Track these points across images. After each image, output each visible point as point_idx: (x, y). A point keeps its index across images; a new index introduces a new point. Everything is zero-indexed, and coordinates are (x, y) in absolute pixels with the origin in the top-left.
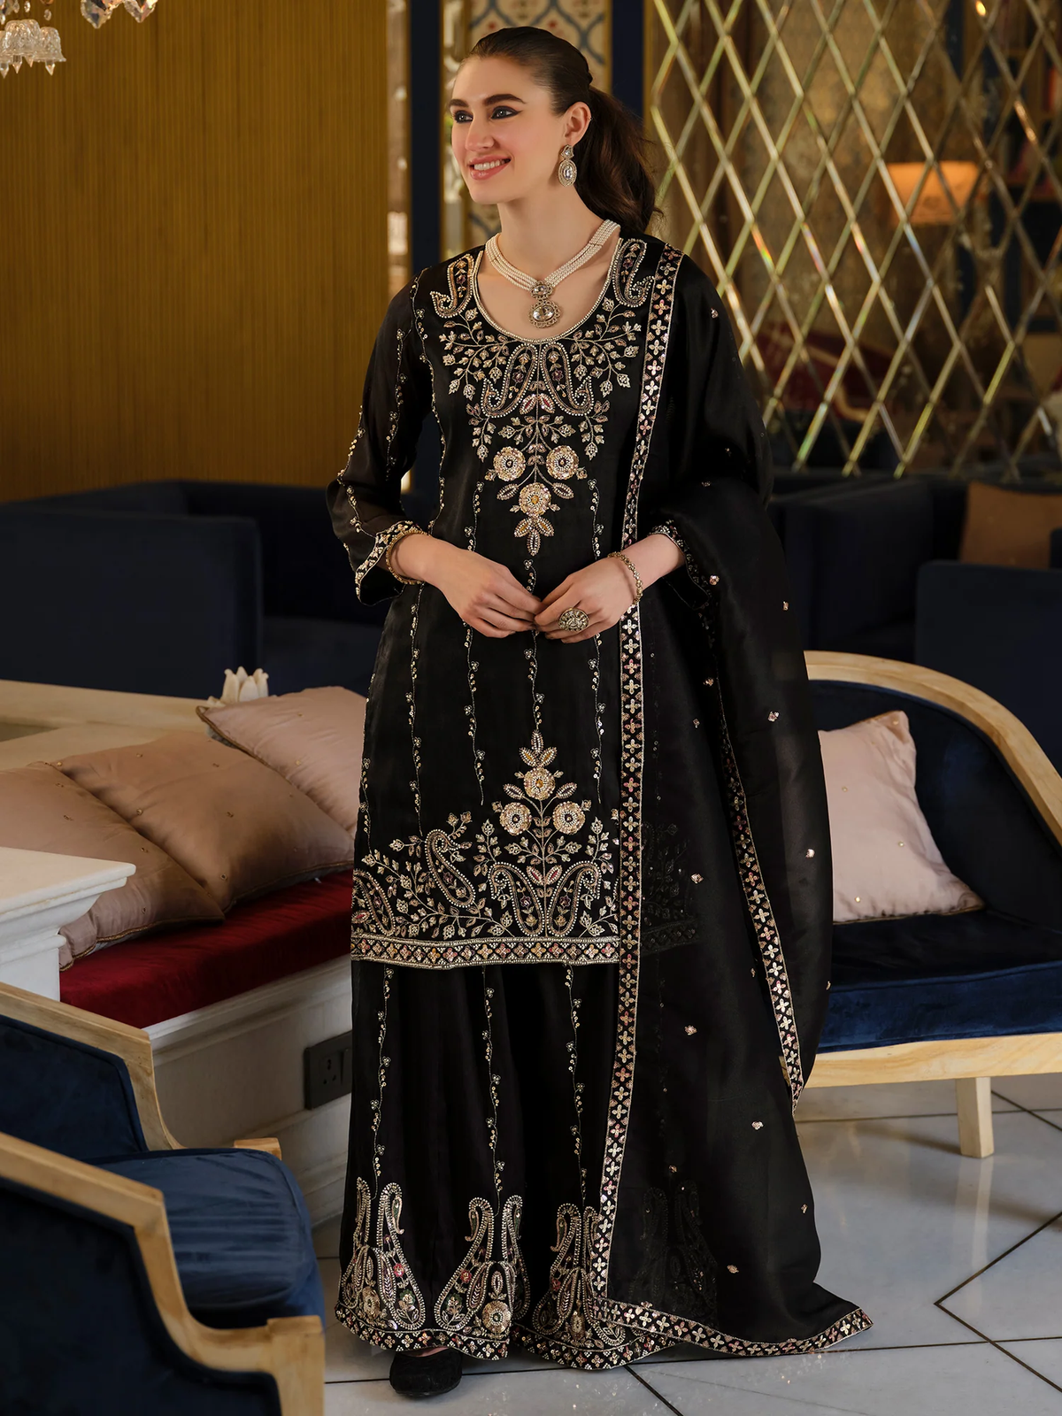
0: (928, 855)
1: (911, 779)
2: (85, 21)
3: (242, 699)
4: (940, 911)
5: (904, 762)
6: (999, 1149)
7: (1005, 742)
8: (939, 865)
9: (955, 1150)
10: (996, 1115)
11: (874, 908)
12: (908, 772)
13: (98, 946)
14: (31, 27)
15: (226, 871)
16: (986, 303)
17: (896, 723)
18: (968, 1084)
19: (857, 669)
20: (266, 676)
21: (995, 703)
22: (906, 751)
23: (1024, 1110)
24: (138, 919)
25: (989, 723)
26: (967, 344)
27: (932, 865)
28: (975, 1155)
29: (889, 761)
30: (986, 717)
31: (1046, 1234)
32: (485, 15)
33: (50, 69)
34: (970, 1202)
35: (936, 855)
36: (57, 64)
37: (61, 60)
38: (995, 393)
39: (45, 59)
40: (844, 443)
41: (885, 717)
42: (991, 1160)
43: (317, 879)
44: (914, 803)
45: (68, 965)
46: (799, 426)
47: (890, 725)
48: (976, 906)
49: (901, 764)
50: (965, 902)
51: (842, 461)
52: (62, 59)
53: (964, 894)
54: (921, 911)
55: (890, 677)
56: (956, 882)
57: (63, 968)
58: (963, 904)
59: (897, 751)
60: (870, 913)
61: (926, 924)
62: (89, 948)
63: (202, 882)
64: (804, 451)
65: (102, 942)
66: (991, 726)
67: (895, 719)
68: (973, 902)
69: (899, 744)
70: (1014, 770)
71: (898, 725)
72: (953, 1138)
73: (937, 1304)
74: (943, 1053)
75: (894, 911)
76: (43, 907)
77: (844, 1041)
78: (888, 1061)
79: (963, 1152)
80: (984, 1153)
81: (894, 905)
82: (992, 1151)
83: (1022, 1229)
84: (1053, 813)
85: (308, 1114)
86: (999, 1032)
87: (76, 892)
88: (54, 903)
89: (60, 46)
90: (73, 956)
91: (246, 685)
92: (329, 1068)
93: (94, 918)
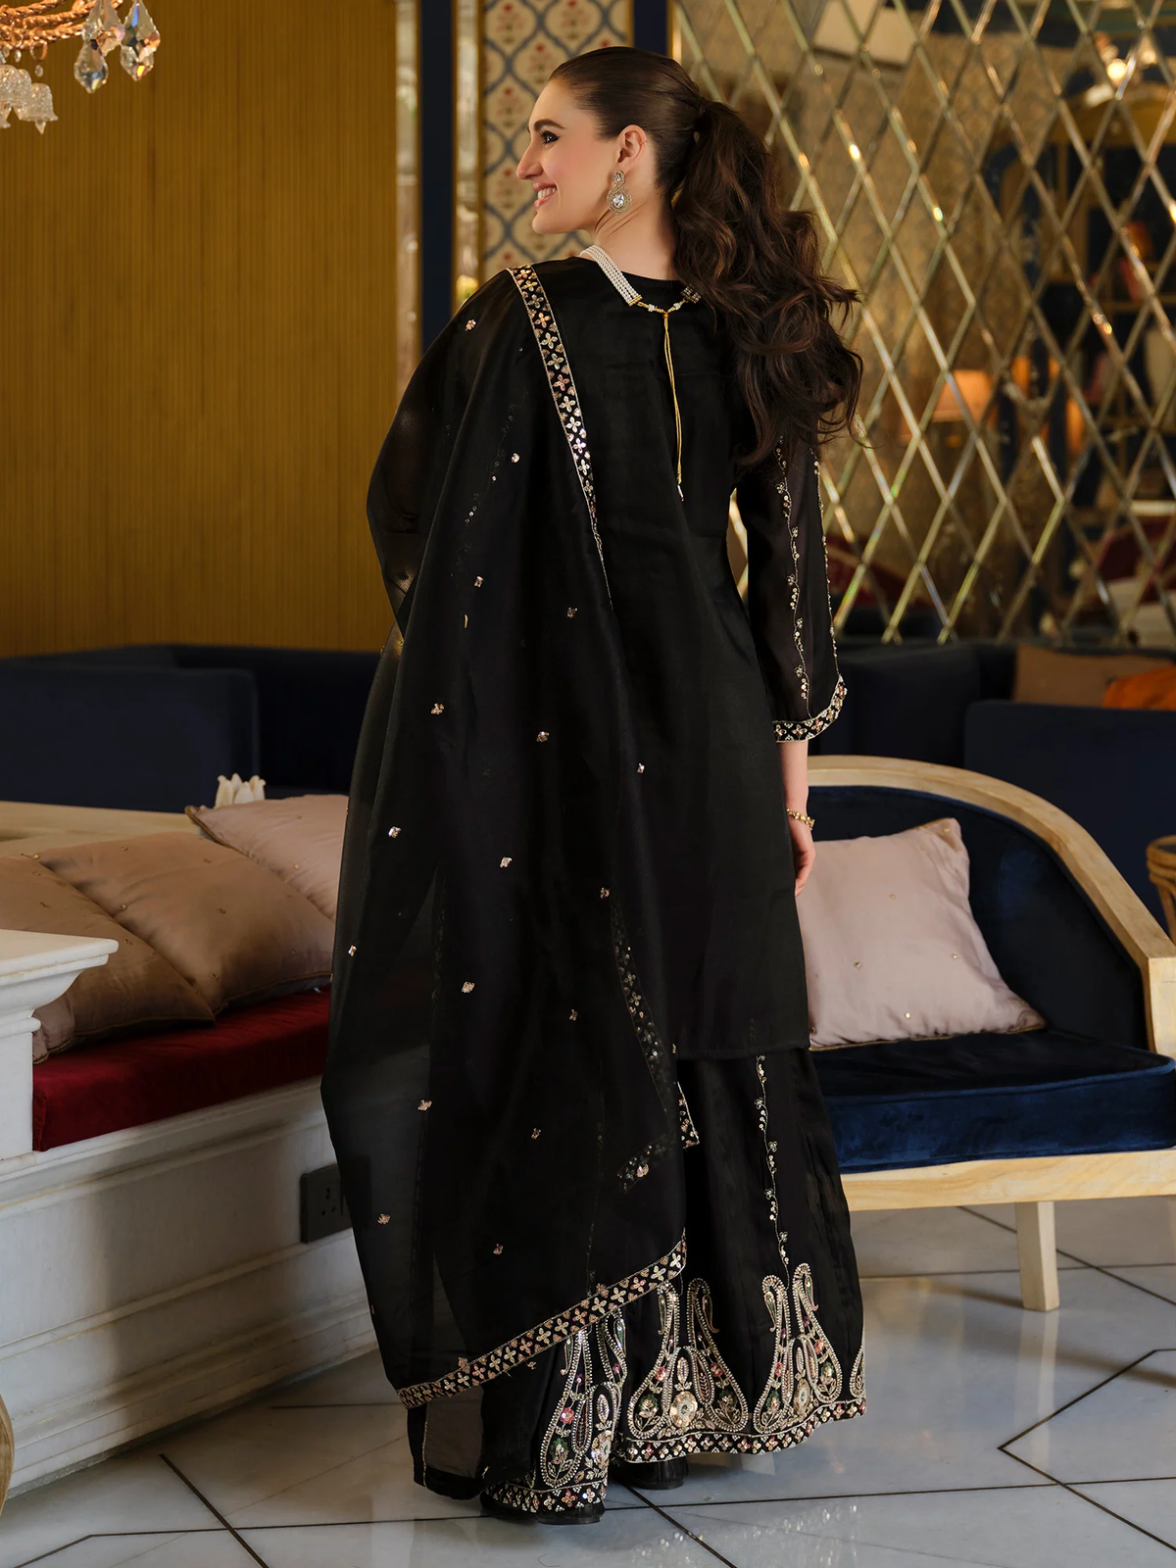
0: (984, 970)
1: (964, 889)
2: (78, 84)
3: (237, 802)
4: (998, 1029)
5: (957, 871)
6: (1063, 1304)
7: (1066, 846)
8: (996, 980)
9: (1018, 1304)
10: (1061, 1272)
11: (926, 1026)
12: (958, 879)
13: (76, 1041)
14: (22, 77)
15: (217, 969)
16: (1034, 456)
17: (947, 830)
18: (1027, 1210)
19: (904, 774)
20: (263, 782)
21: (1054, 809)
22: (957, 862)
23: (1091, 1266)
24: (120, 1012)
25: (1048, 829)
26: (1014, 501)
27: (989, 980)
28: (1039, 1308)
29: (942, 871)
30: (1044, 823)
32: (501, 161)
33: (41, 128)
34: (1035, 1350)
35: (993, 971)
36: (49, 123)
37: (52, 119)
38: (1044, 552)
39: (36, 115)
40: (884, 609)
41: (936, 825)
42: (1057, 1314)
43: (317, 989)
44: (967, 913)
45: (42, 1057)
47: (942, 834)
48: (1037, 1025)
49: (954, 872)
50: (1025, 1021)
51: (881, 627)
52: (54, 118)
53: (1023, 1012)
54: (977, 1029)
55: (941, 783)
56: (1014, 999)
57: (37, 1060)
58: (1023, 1023)
59: (950, 859)
60: (922, 1031)
61: (984, 1041)
62: (65, 1040)
63: (191, 981)
66: (1051, 832)
67: (947, 826)
68: (1033, 1020)
69: (951, 852)
70: (1076, 876)
71: (949, 832)
72: (1015, 1293)
73: (1001, 1448)
74: (1004, 1174)
75: (947, 1029)
76: (16, 979)
77: (895, 1158)
78: (943, 1182)
79: (1025, 1305)
80: (1048, 1306)
81: (948, 1023)
82: (1057, 1304)
83: (1092, 1377)
84: (1120, 919)
85: (304, 1247)
86: (1065, 1151)
87: (51, 966)
88: (27, 976)
89: (51, 104)
90: (48, 1050)
91: (240, 792)
92: (328, 1197)
93: (71, 1008)
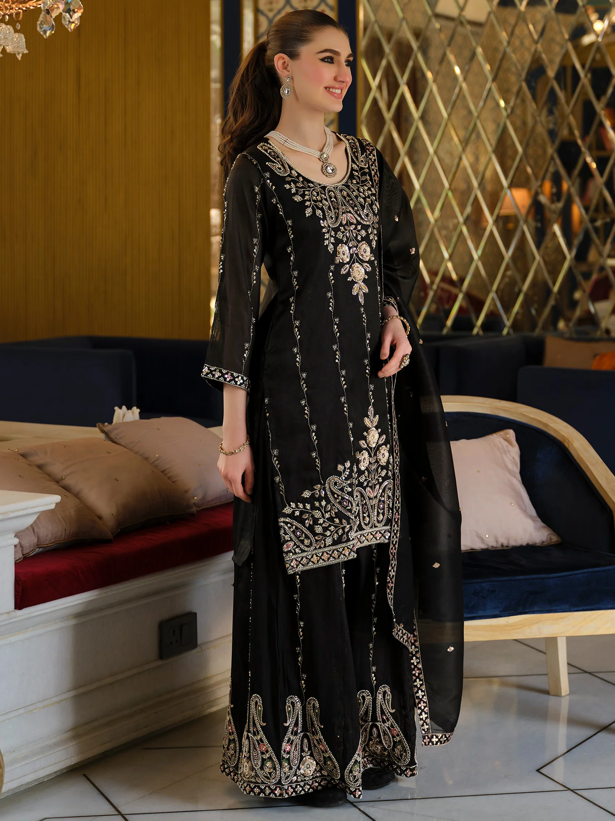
0: (528, 511)
1: (518, 468)
2: (40, 33)
3: (125, 421)
4: (536, 544)
5: (513, 458)
6: (571, 692)
7: (572, 445)
8: (535, 517)
9: (547, 692)
10: (570, 675)
11: (497, 542)
12: (514, 463)
13: (38, 550)
14: (9, 29)
15: (114, 511)
16: (554, 234)
17: (508, 436)
18: (552, 641)
19: (485, 405)
20: (139, 410)
21: (566, 424)
22: (514, 452)
23: (586, 672)
24: (61, 535)
25: (562, 435)
26: (543, 258)
27: (531, 517)
28: (558, 695)
29: (505, 457)
30: (561, 432)
31: (602, 735)
33: (19, 57)
34: (556, 718)
35: (533, 512)
36: (23, 54)
37: (25, 52)
38: (560, 286)
39: (16, 50)
40: (473, 317)
41: (502, 433)
42: (568, 698)
44: (519, 481)
45: (19, 559)
46: (447, 307)
47: (504, 437)
48: (557, 541)
49: (512, 459)
50: (551, 539)
51: (472, 327)
52: (26, 52)
53: (549, 534)
54: (524, 544)
55: (504, 410)
56: (545, 527)
57: (17, 560)
58: (549, 540)
59: (509, 451)
60: (495, 545)
61: (528, 550)
62: (33, 550)
63: (100, 518)
64: (449, 323)
65: (40, 547)
67: (508, 434)
68: (555, 539)
69: (510, 448)
70: (578, 461)
71: (509, 437)
72: (545, 686)
73: (538, 771)
74: (539, 622)
75: (508, 543)
76: (6, 517)
77: (480, 613)
78: (506, 626)
79: (551, 693)
80: (563, 694)
81: (508, 540)
82: (568, 693)
83: (587, 733)
84: (602, 484)
85: (161, 662)
86: (572, 609)
87: (25, 509)
88: (12, 515)
89: (25, 44)
90: (23, 555)
91: (126, 415)
92: (174, 634)
93: (35, 532)
